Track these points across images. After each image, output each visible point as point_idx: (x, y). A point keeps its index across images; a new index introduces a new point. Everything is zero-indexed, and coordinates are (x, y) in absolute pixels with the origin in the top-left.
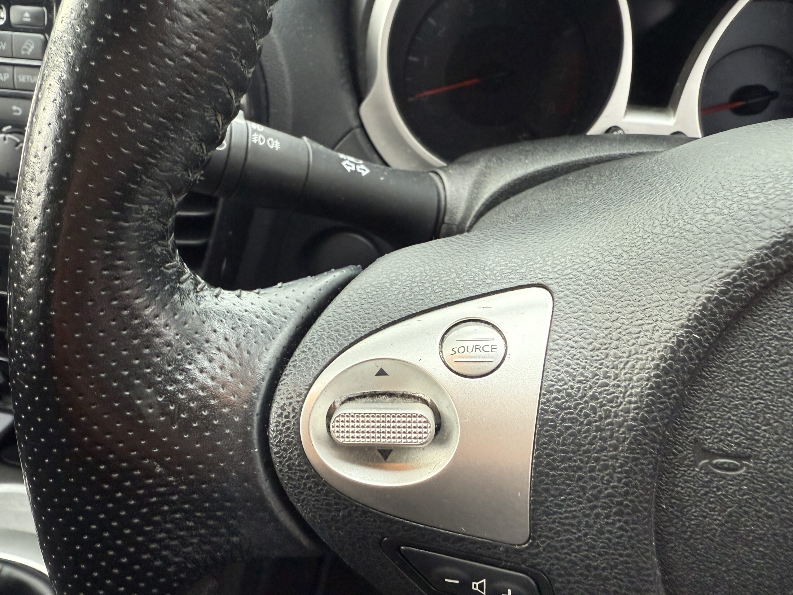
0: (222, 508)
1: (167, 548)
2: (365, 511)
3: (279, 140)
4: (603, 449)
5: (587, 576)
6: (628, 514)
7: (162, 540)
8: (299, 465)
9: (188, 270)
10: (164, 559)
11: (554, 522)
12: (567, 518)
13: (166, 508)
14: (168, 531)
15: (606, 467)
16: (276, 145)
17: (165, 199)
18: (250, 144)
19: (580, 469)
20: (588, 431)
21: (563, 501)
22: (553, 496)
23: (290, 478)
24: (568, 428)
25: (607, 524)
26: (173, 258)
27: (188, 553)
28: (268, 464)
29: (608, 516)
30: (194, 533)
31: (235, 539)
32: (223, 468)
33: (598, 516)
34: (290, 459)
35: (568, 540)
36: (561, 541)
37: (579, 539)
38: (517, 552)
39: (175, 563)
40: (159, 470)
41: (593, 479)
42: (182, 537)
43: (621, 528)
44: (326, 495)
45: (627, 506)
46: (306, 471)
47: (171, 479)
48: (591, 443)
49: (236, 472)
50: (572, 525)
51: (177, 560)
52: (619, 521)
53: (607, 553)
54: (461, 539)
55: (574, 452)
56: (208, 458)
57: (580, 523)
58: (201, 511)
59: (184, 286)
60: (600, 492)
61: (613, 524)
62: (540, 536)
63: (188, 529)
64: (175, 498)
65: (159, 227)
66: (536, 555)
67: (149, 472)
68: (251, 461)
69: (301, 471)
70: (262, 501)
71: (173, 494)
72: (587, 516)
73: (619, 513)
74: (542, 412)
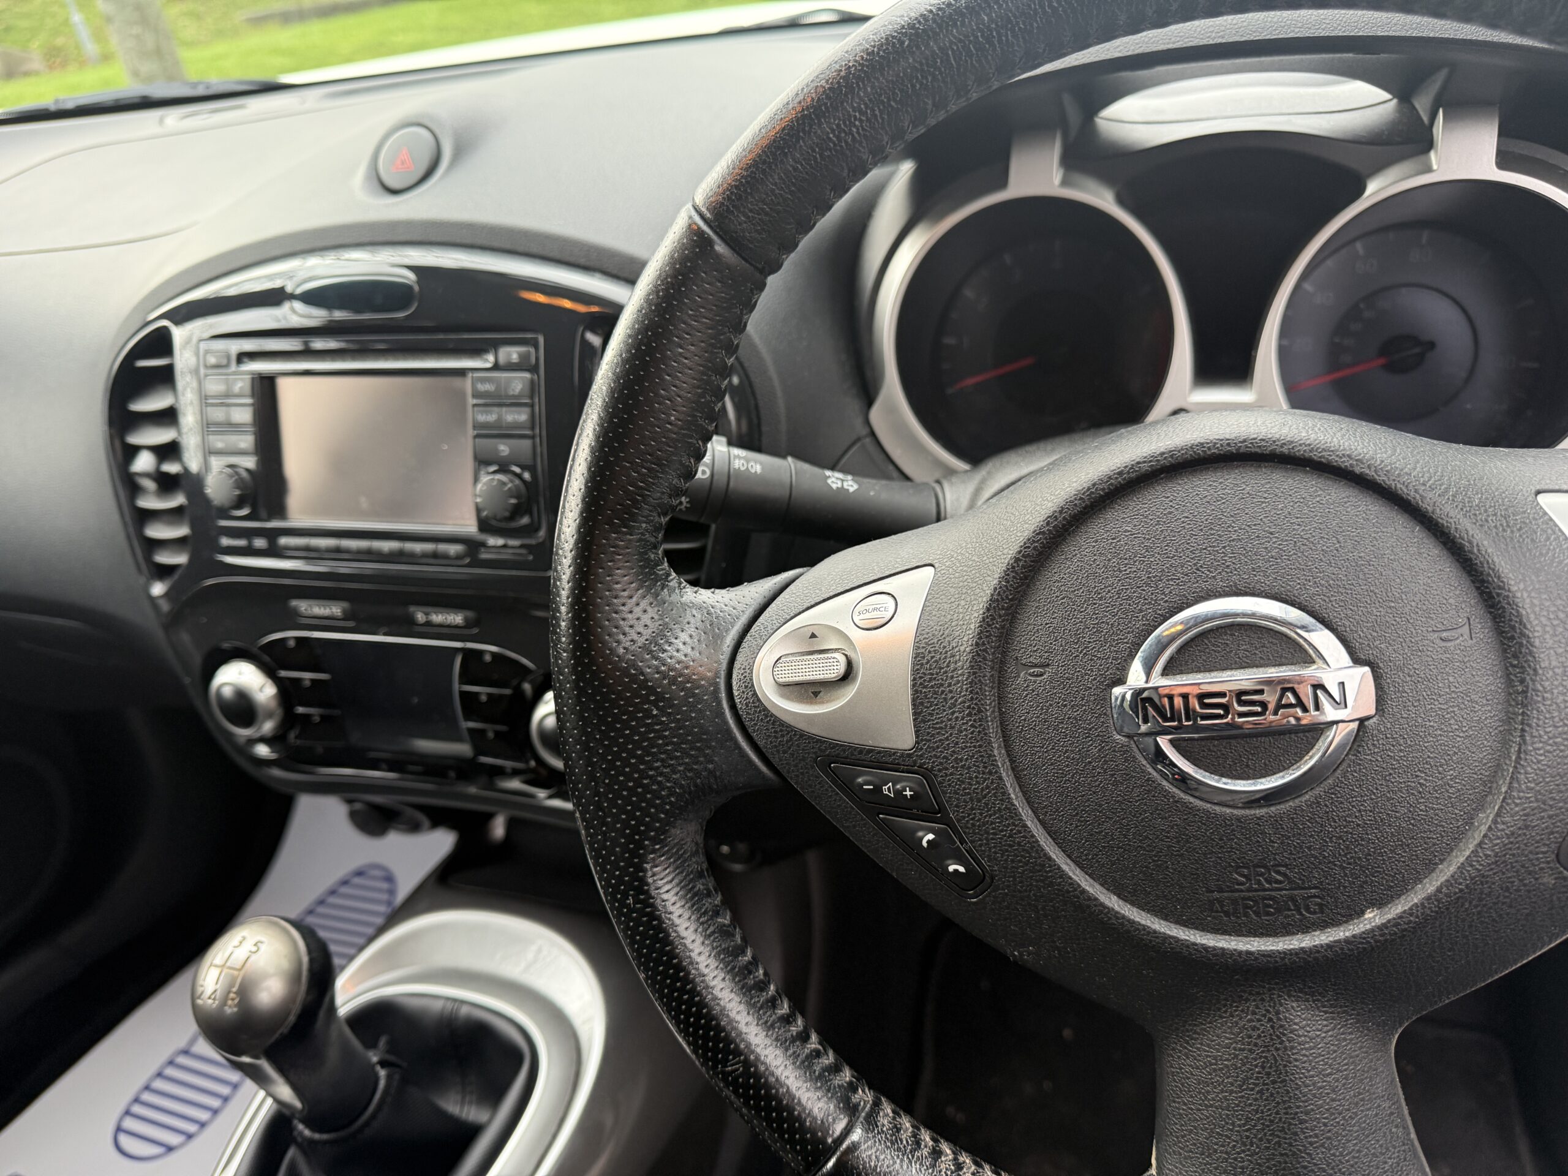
0: (701, 740)
1: (661, 774)
2: (802, 735)
3: (761, 464)
4: (955, 669)
5: (957, 768)
6: (975, 714)
7: (658, 768)
8: (753, 703)
9: (674, 574)
10: (659, 783)
11: (929, 728)
12: (937, 723)
13: (661, 742)
14: (663, 761)
15: (958, 682)
16: (757, 469)
17: (657, 519)
18: (732, 470)
19: (942, 685)
20: (946, 657)
21: (933, 710)
22: (927, 707)
23: (748, 713)
24: (932, 657)
25: (963, 724)
26: (663, 564)
27: (677, 779)
28: (733, 707)
29: (963, 719)
30: (681, 761)
31: (711, 766)
32: (700, 709)
33: (957, 718)
34: (747, 698)
35: (941, 740)
36: (936, 742)
37: (947, 739)
38: (909, 756)
39: (668, 787)
40: (655, 712)
41: (951, 691)
42: (672, 765)
43: (972, 726)
44: (773, 724)
45: (974, 708)
46: (758, 707)
47: (664, 719)
48: (948, 666)
49: (710, 711)
50: (941, 728)
51: (668, 785)
52: (970, 720)
53: (966, 747)
54: (870, 751)
55: (937, 674)
56: (689, 702)
57: (946, 725)
58: (685, 744)
59: (671, 584)
60: (956, 701)
61: (967, 723)
62: (922, 740)
63: (677, 758)
64: (667, 733)
65: (653, 540)
66: (921, 756)
67: (648, 714)
68: (719, 703)
69: (755, 707)
70: (729, 731)
71: (665, 730)
72: (950, 720)
73: (970, 714)
74: (916, 647)
